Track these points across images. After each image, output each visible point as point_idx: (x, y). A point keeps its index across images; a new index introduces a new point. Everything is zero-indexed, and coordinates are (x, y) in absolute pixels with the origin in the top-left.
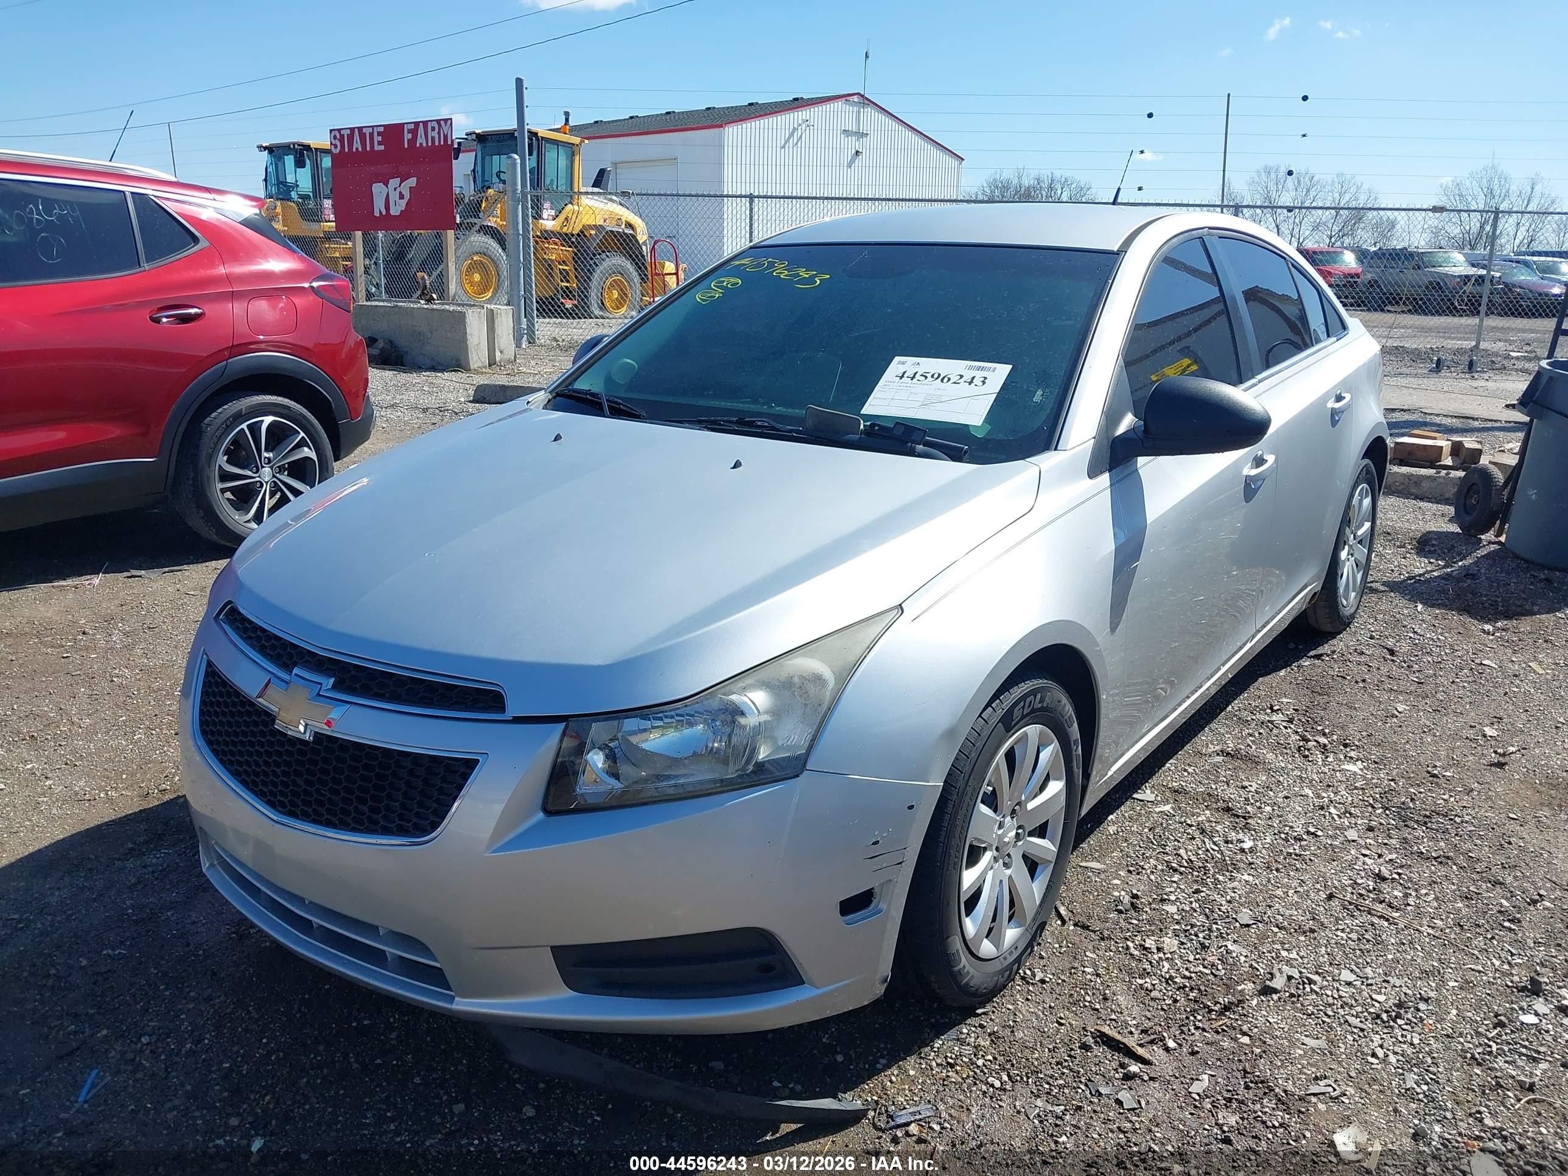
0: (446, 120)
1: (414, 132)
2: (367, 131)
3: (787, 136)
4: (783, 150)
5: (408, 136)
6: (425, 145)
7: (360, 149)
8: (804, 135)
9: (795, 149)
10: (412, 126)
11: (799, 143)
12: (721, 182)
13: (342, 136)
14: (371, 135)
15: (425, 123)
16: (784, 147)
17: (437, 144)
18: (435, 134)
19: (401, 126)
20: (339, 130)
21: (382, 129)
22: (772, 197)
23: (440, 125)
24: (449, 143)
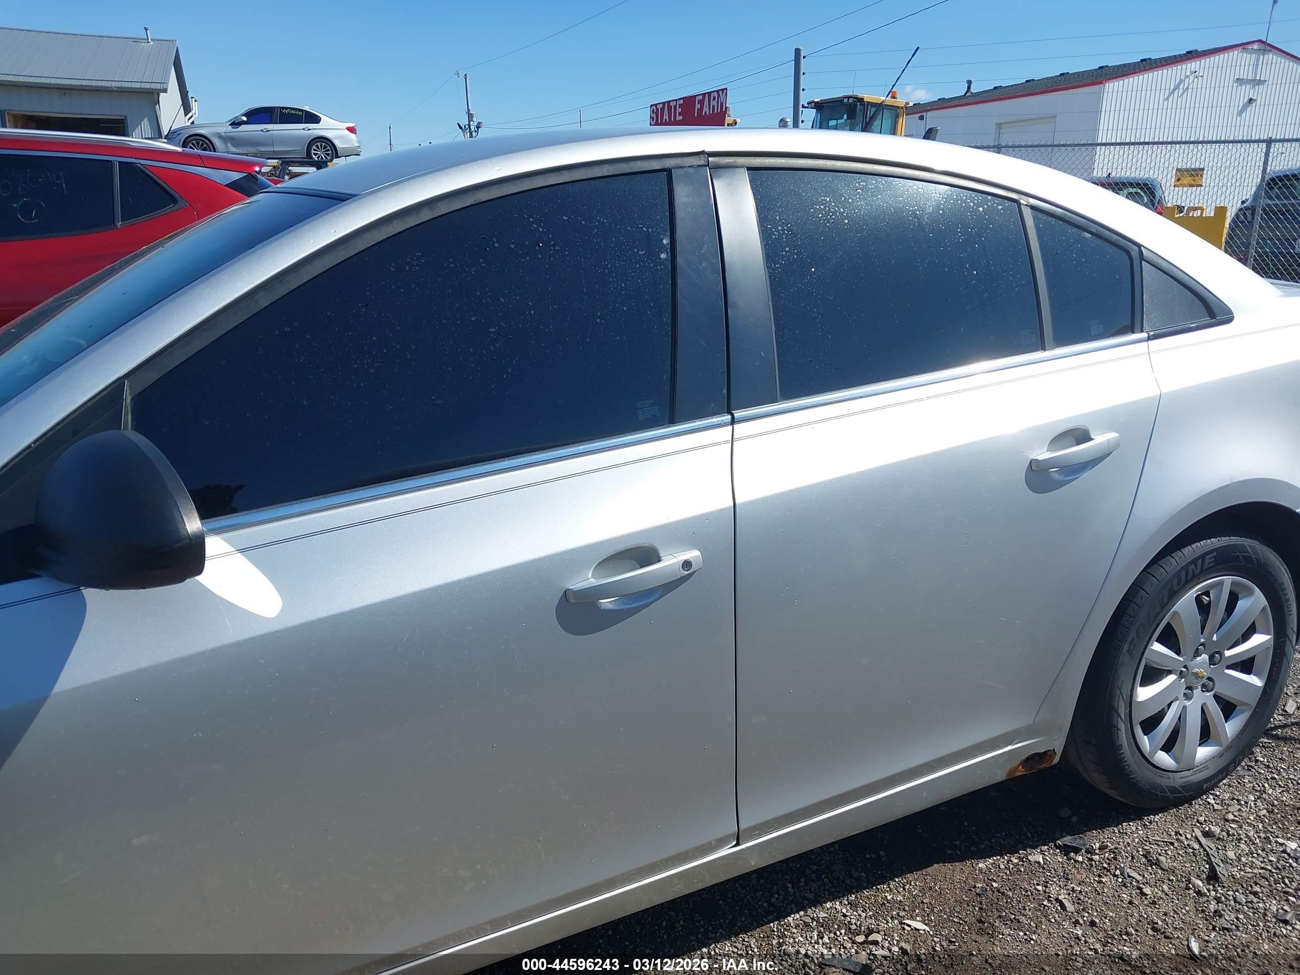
0: (723, 90)
1: (702, 102)
2: (672, 104)
3: (1172, 88)
4: (1166, 102)
5: (698, 106)
6: (708, 113)
7: (667, 120)
8: (1191, 87)
9: (1180, 99)
10: (701, 97)
11: (1185, 95)
12: (1095, 130)
13: (657, 109)
14: (675, 106)
15: (709, 93)
16: (1167, 99)
17: (716, 112)
18: (715, 103)
19: (693, 97)
20: (656, 105)
21: (681, 102)
22: (1134, 144)
23: (719, 95)
24: (724, 110)
